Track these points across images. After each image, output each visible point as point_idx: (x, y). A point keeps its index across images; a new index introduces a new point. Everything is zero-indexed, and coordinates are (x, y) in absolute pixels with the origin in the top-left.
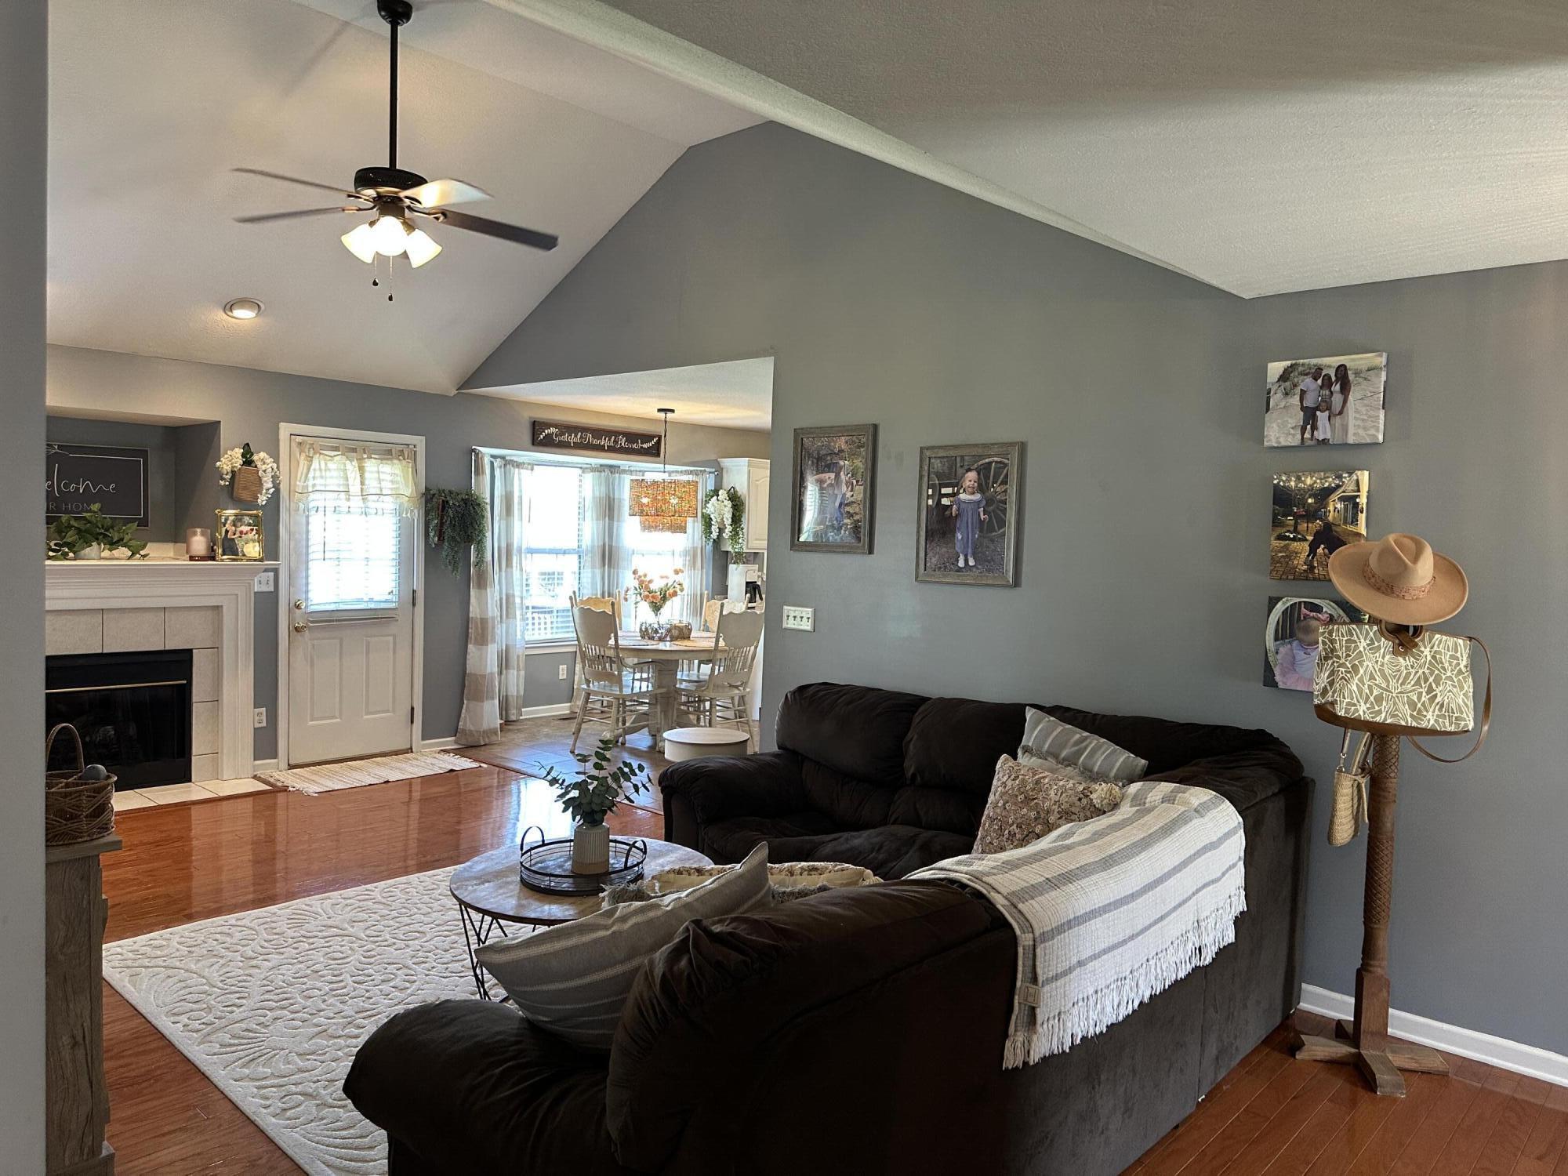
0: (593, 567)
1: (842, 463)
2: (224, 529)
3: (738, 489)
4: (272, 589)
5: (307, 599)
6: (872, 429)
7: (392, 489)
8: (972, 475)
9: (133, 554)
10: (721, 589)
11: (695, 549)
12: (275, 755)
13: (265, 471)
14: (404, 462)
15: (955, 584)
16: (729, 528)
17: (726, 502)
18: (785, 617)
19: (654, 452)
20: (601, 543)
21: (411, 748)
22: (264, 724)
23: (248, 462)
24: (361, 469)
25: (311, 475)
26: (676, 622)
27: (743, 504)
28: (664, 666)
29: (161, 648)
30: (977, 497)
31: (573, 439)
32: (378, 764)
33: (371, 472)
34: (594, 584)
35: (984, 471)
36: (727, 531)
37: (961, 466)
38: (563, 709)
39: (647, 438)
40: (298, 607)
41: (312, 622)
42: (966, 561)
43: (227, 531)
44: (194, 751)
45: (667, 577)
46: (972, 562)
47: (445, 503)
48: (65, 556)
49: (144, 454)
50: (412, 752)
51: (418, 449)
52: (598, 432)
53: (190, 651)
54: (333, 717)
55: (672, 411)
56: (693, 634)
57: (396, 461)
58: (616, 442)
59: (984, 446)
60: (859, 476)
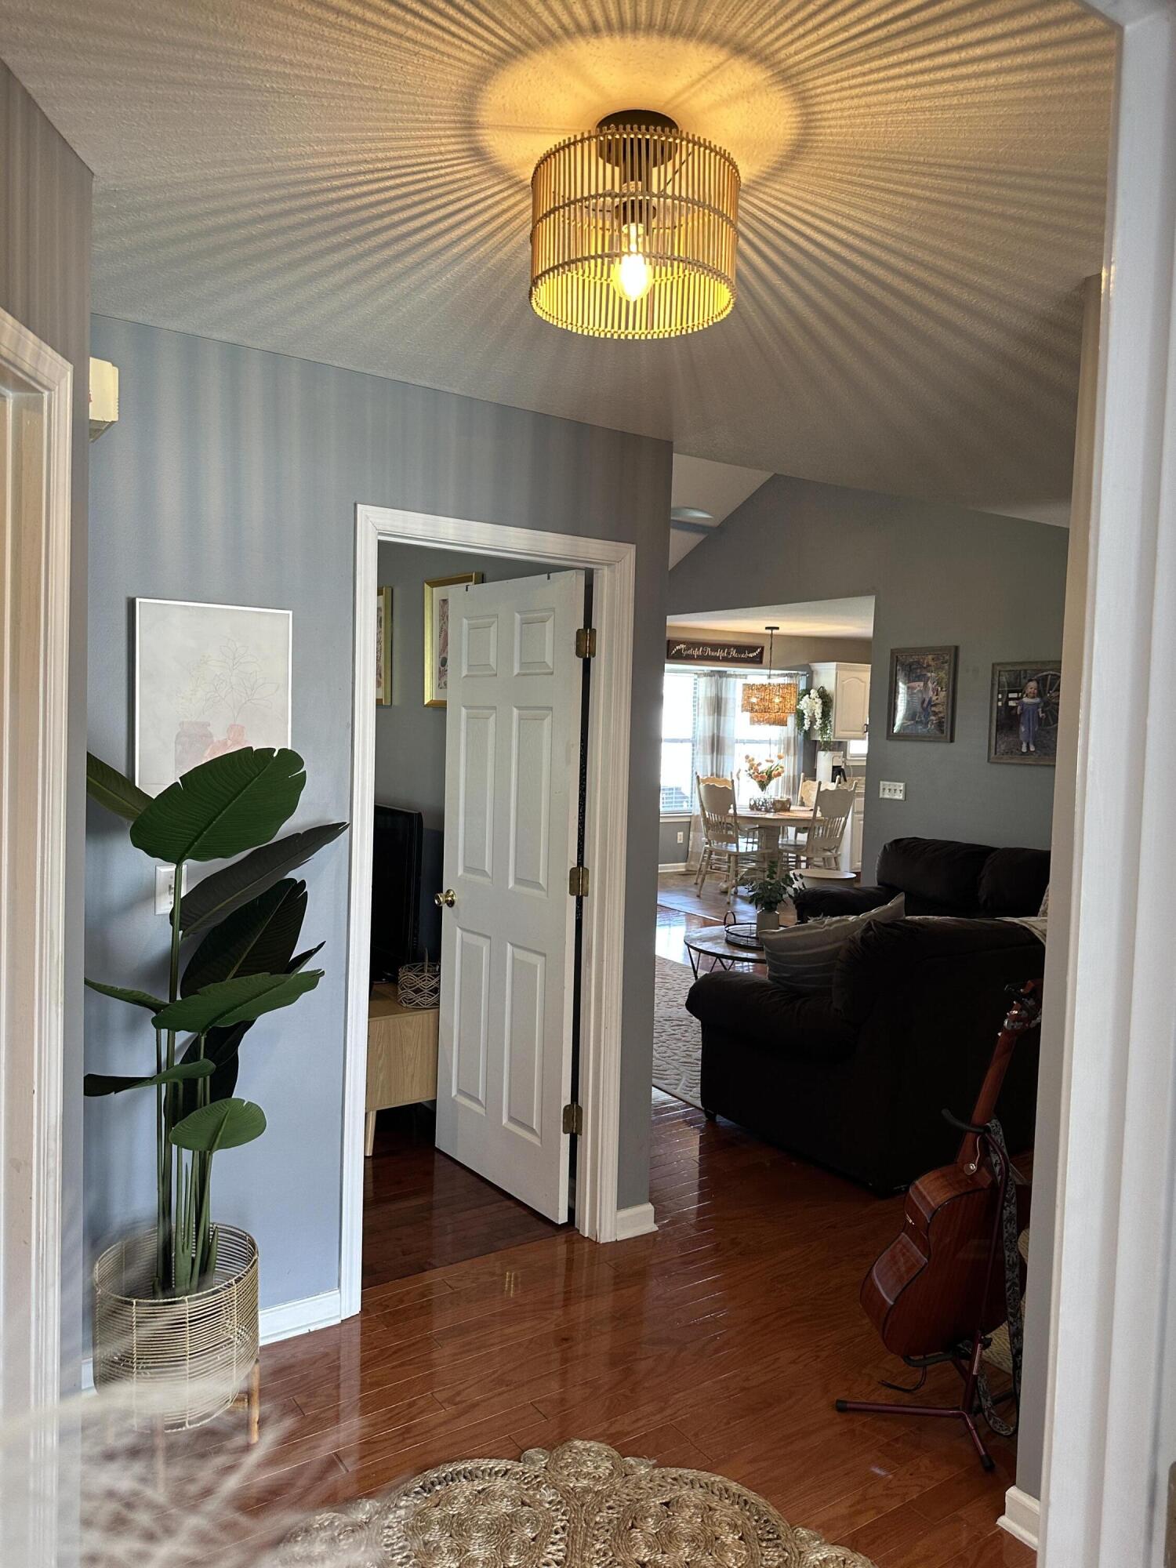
0: (704, 754)
1: (929, 674)
3: (826, 688)
6: (953, 651)
8: (1033, 684)
10: (811, 773)
11: (789, 739)
15: (1021, 764)
16: (819, 722)
17: (817, 700)
18: (881, 790)
19: (757, 661)
20: (711, 734)
26: (778, 798)
27: (831, 701)
28: (769, 831)
30: (1037, 700)
31: (696, 653)
34: (705, 767)
35: (1042, 681)
36: (817, 723)
37: (1025, 678)
38: (681, 867)
39: (752, 649)
42: (1028, 747)
45: (772, 761)
46: (1032, 749)
52: (715, 646)
55: (778, 628)
56: (792, 808)
58: (728, 653)
59: (1043, 663)
60: (944, 685)
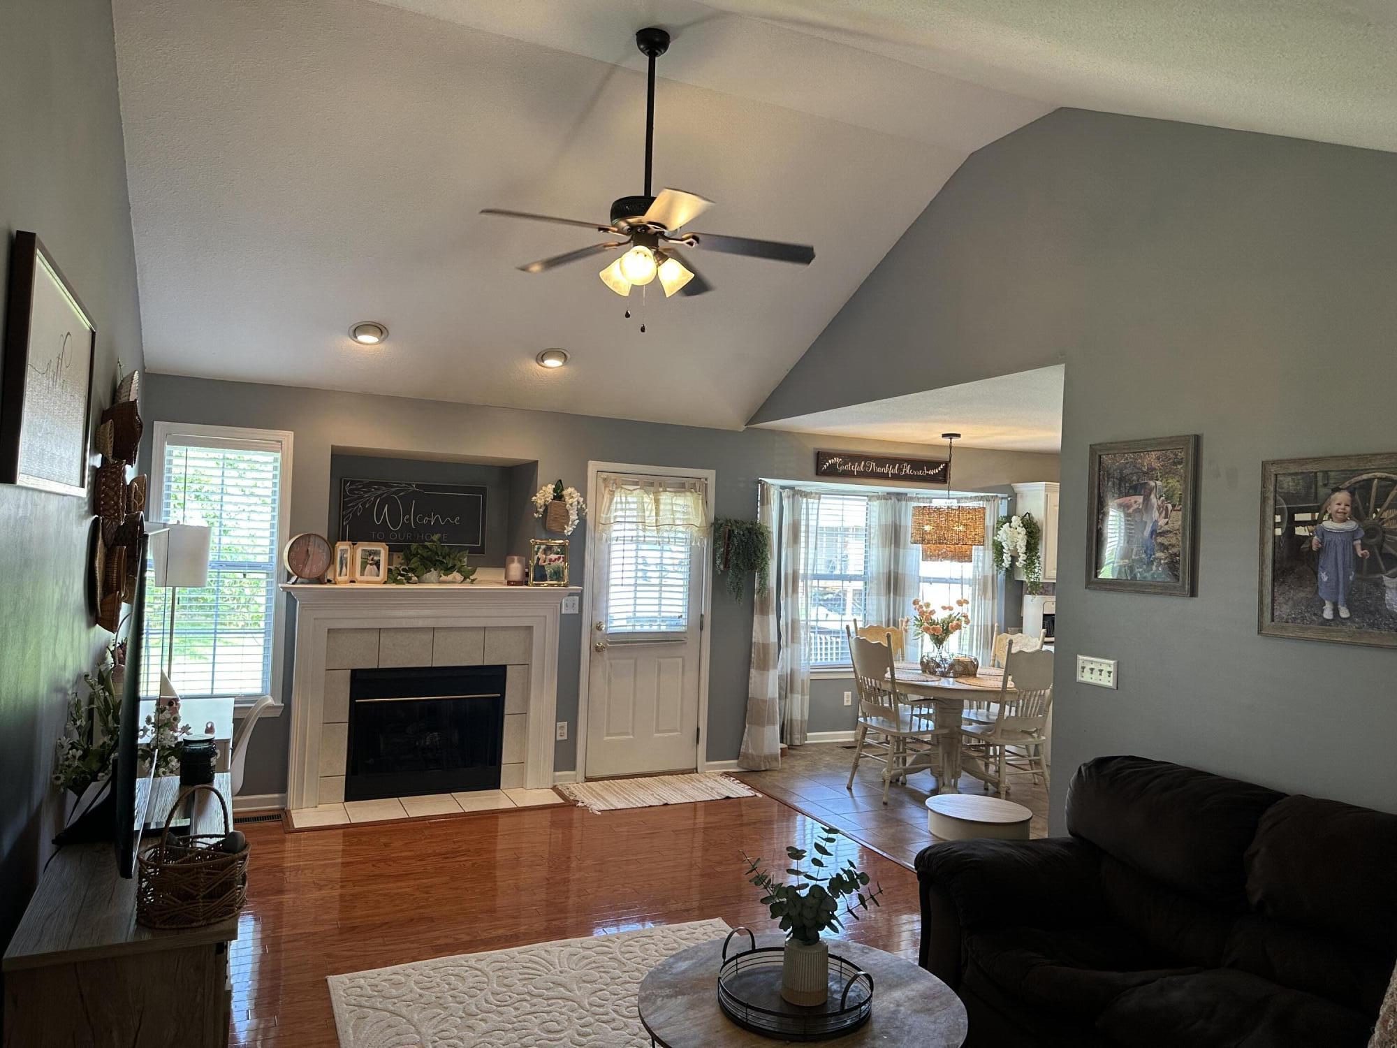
0: (878, 594)
1: (1152, 483)
2: (536, 557)
3: (1033, 514)
4: (577, 612)
5: (606, 621)
6: (1192, 440)
7: (684, 519)
8: (1342, 497)
9: (465, 579)
10: (1014, 621)
11: (985, 577)
12: (573, 768)
13: (571, 505)
14: (695, 495)
15: (1320, 641)
16: (1022, 557)
17: (1020, 529)
18: (1079, 669)
19: (942, 478)
20: (886, 570)
21: (696, 768)
22: (565, 737)
23: (558, 496)
24: (657, 501)
25: (613, 507)
26: (962, 658)
27: (1039, 531)
28: (947, 705)
29: (480, 663)
30: (1351, 525)
31: (856, 468)
32: (664, 783)
33: (666, 504)
34: (879, 610)
35: (1361, 492)
36: (1020, 559)
37: (1325, 485)
38: (847, 736)
39: (933, 464)
40: (599, 628)
41: (610, 643)
42: (1336, 611)
43: (539, 559)
44: (504, 760)
45: (951, 609)
46: (1344, 613)
47: (731, 532)
48: (409, 580)
49: (483, 491)
50: (697, 772)
51: (709, 482)
52: (881, 460)
53: (503, 668)
54: (627, 734)
55: (958, 436)
56: (979, 671)
57: (688, 494)
58: (900, 469)
59: (1361, 457)
60: (1176, 500)
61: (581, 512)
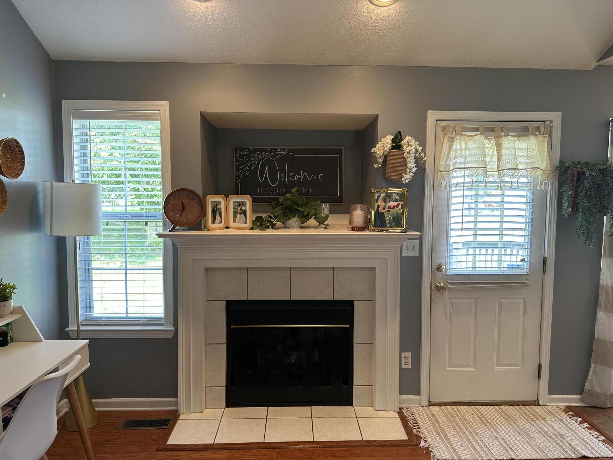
2: (376, 205)
4: (417, 254)
5: (446, 263)
7: (527, 164)
9: (319, 225)
12: (418, 393)
13: (409, 153)
14: (540, 138)
21: (538, 401)
22: (410, 366)
23: (397, 145)
24: (499, 146)
25: (453, 155)
29: (331, 298)
32: (508, 418)
33: (508, 149)
40: (439, 269)
41: (450, 283)
43: (378, 206)
44: (355, 382)
47: (580, 176)
48: (273, 227)
49: (340, 151)
50: (538, 405)
51: (554, 124)
53: (351, 303)
54: (469, 366)
57: (532, 137)
61: (419, 161)
